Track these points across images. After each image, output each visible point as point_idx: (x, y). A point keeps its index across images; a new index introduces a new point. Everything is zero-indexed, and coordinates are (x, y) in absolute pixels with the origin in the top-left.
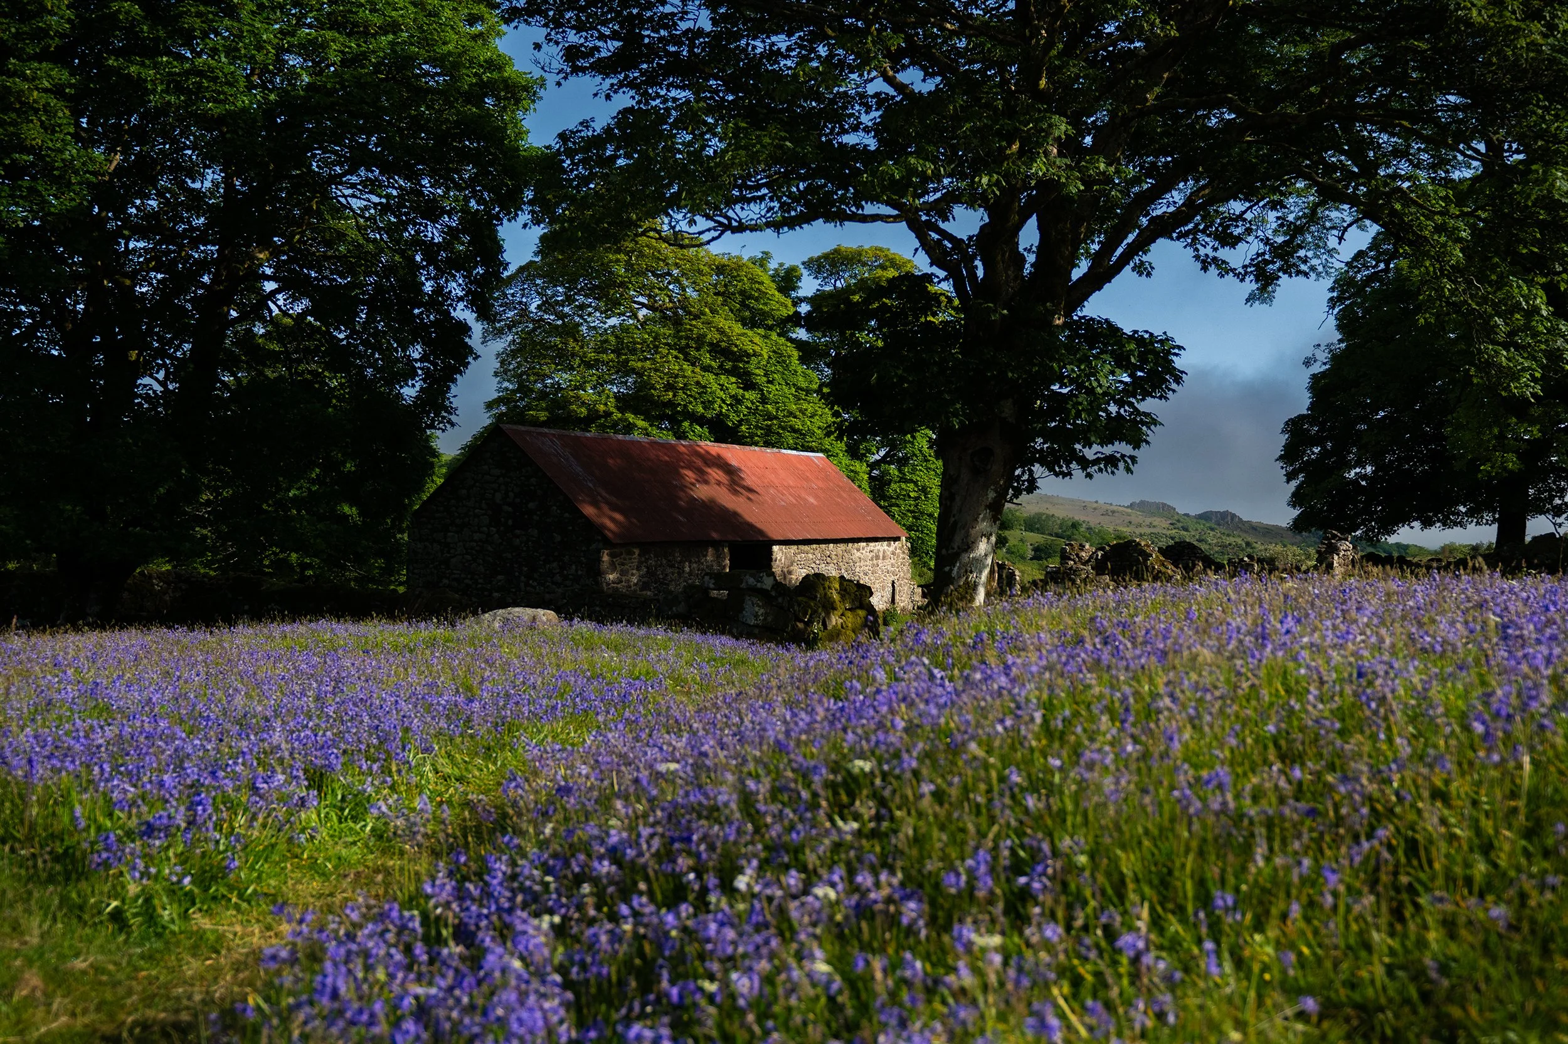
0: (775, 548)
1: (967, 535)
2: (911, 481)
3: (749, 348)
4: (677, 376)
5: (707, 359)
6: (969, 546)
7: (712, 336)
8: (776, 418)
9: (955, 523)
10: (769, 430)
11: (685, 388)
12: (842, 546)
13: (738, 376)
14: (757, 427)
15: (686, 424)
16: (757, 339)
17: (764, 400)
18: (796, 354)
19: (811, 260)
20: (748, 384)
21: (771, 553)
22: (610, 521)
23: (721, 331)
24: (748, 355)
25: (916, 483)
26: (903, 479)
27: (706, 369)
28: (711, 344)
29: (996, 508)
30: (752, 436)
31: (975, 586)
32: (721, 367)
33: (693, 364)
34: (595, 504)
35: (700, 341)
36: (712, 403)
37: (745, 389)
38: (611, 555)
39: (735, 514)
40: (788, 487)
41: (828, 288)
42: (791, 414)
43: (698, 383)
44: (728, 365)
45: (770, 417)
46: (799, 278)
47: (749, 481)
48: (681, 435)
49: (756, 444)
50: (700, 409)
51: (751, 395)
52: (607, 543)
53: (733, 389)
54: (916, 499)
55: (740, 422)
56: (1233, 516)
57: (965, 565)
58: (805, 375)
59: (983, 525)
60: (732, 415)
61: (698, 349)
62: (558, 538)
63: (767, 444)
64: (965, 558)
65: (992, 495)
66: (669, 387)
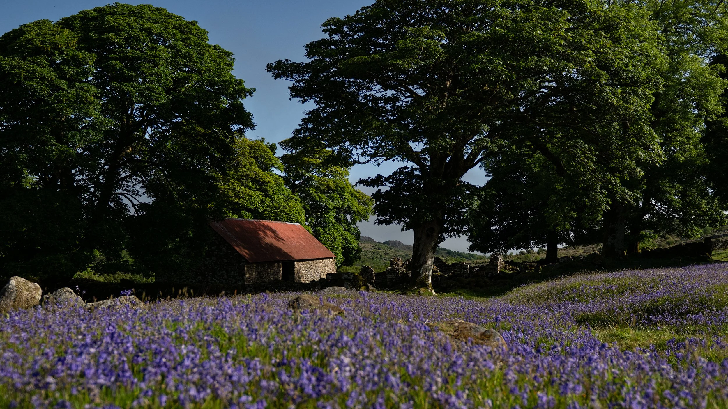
0: (296, 263)
1: (425, 258)
2: (328, 234)
3: (267, 180)
4: (239, 192)
5: (250, 184)
6: (425, 262)
7: (252, 175)
8: (279, 209)
9: (421, 254)
10: (276, 214)
11: (243, 197)
12: (315, 261)
13: (262, 191)
14: (271, 213)
15: (243, 212)
16: (268, 176)
17: (273, 201)
18: (283, 182)
19: (282, 142)
20: (267, 195)
21: (294, 265)
22: (245, 253)
23: (256, 174)
24: (267, 183)
25: (330, 235)
26: (325, 233)
27: (250, 188)
28: (251, 178)
29: (434, 248)
30: (269, 217)
31: (428, 276)
32: (256, 188)
33: (245, 187)
34: (238, 246)
35: (247, 176)
36: (253, 203)
37: (266, 197)
38: (248, 267)
39: (281, 249)
40: (293, 238)
41: (289, 153)
42: (285, 207)
43: (248, 194)
44: (259, 187)
45: (276, 208)
46: (276, 149)
47: (281, 236)
48: (241, 217)
49: (272, 220)
50: (249, 205)
51: (268, 199)
52: (247, 262)
53: (262, 197)
54: (331, 241)
55: (264, 211)
56: (400, 243)
57: (424, 269)
58: (287, 191)
59: (430, 254)
60: (261, 208)
61: (247, 180)
62: (226, 261)
63: (276, 220)
64: (425, 266)
65: (433, 244)
66: (237, 196)
